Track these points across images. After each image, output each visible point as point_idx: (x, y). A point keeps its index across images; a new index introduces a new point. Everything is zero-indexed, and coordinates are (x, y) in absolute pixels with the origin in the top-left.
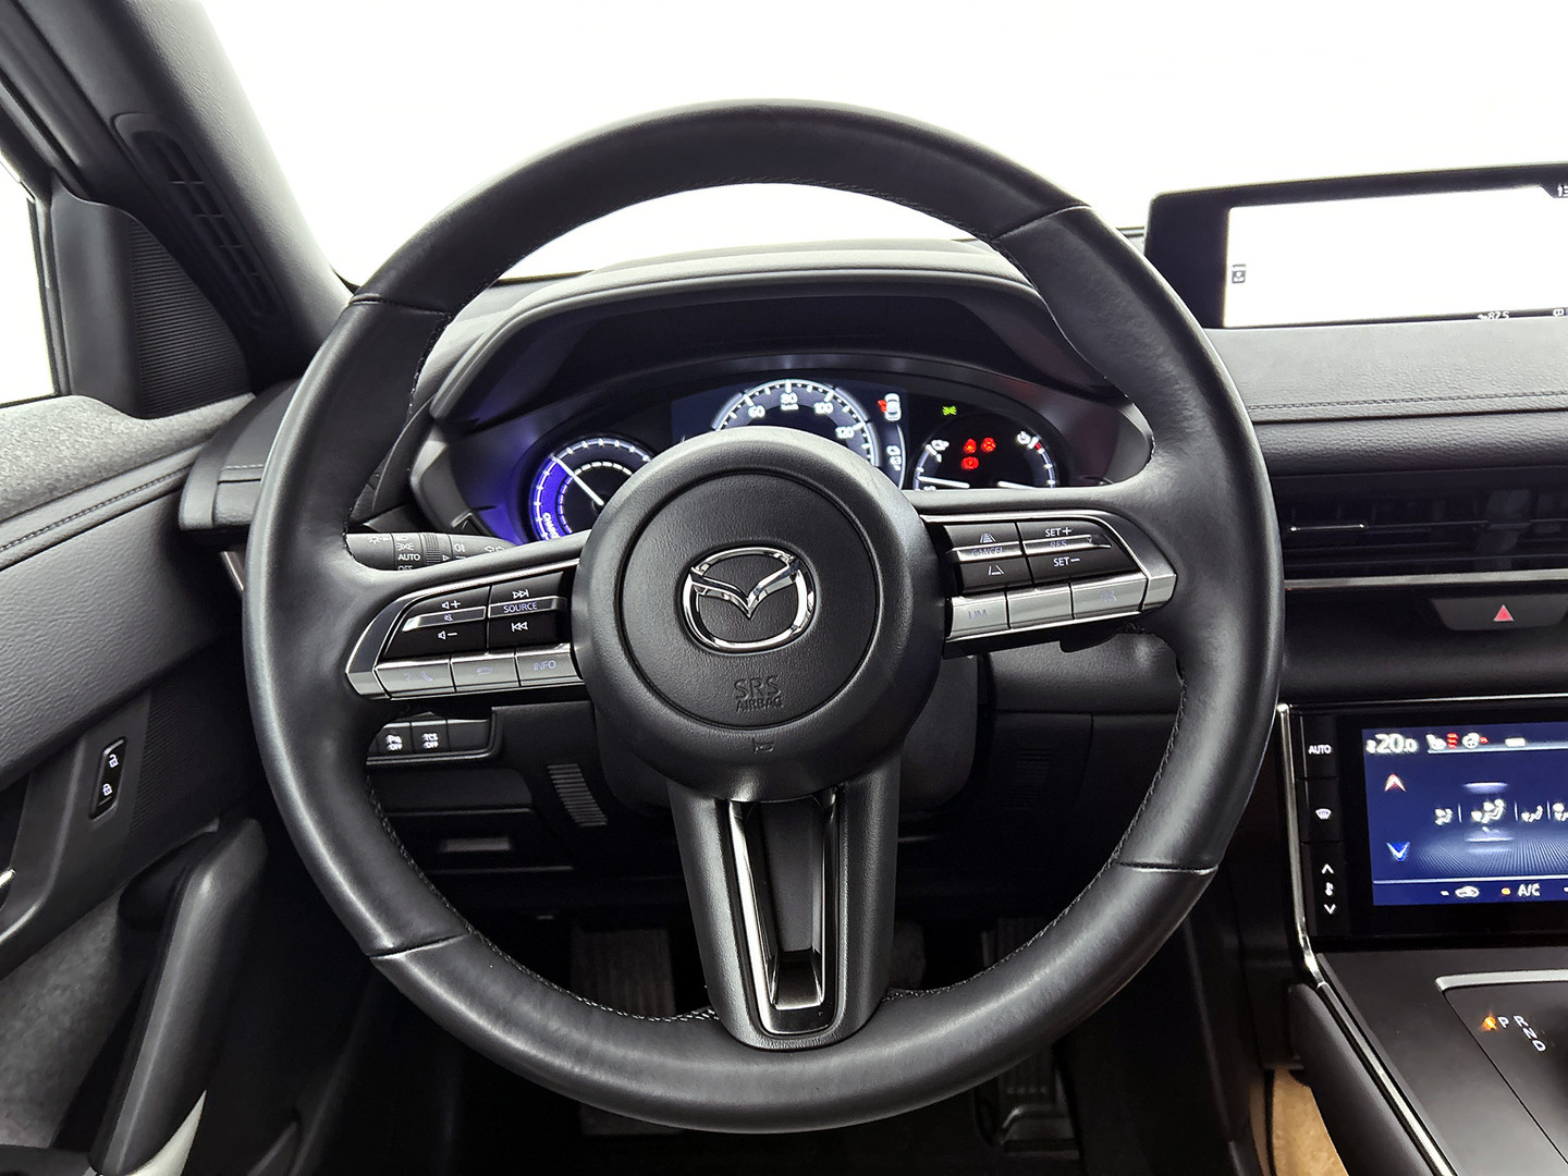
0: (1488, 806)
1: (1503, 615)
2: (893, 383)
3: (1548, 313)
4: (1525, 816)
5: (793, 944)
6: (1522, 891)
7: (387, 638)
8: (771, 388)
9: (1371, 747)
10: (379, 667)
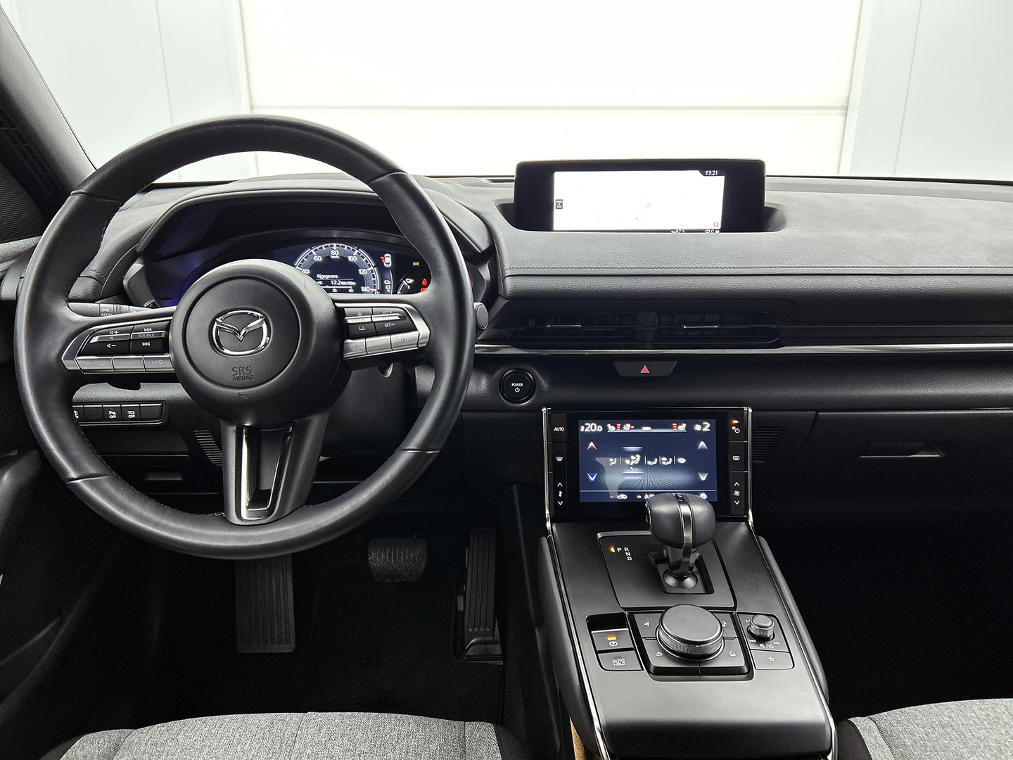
0: (633, 457)
1: (645, 370)
2: (389, 248)
3: (703, 231)
4: (649, 463)
5: (264, 487)
6: (646, 497)
7: (83, 345)
8: (325, 247)
9: (582, 429)
10: (79, 358)
